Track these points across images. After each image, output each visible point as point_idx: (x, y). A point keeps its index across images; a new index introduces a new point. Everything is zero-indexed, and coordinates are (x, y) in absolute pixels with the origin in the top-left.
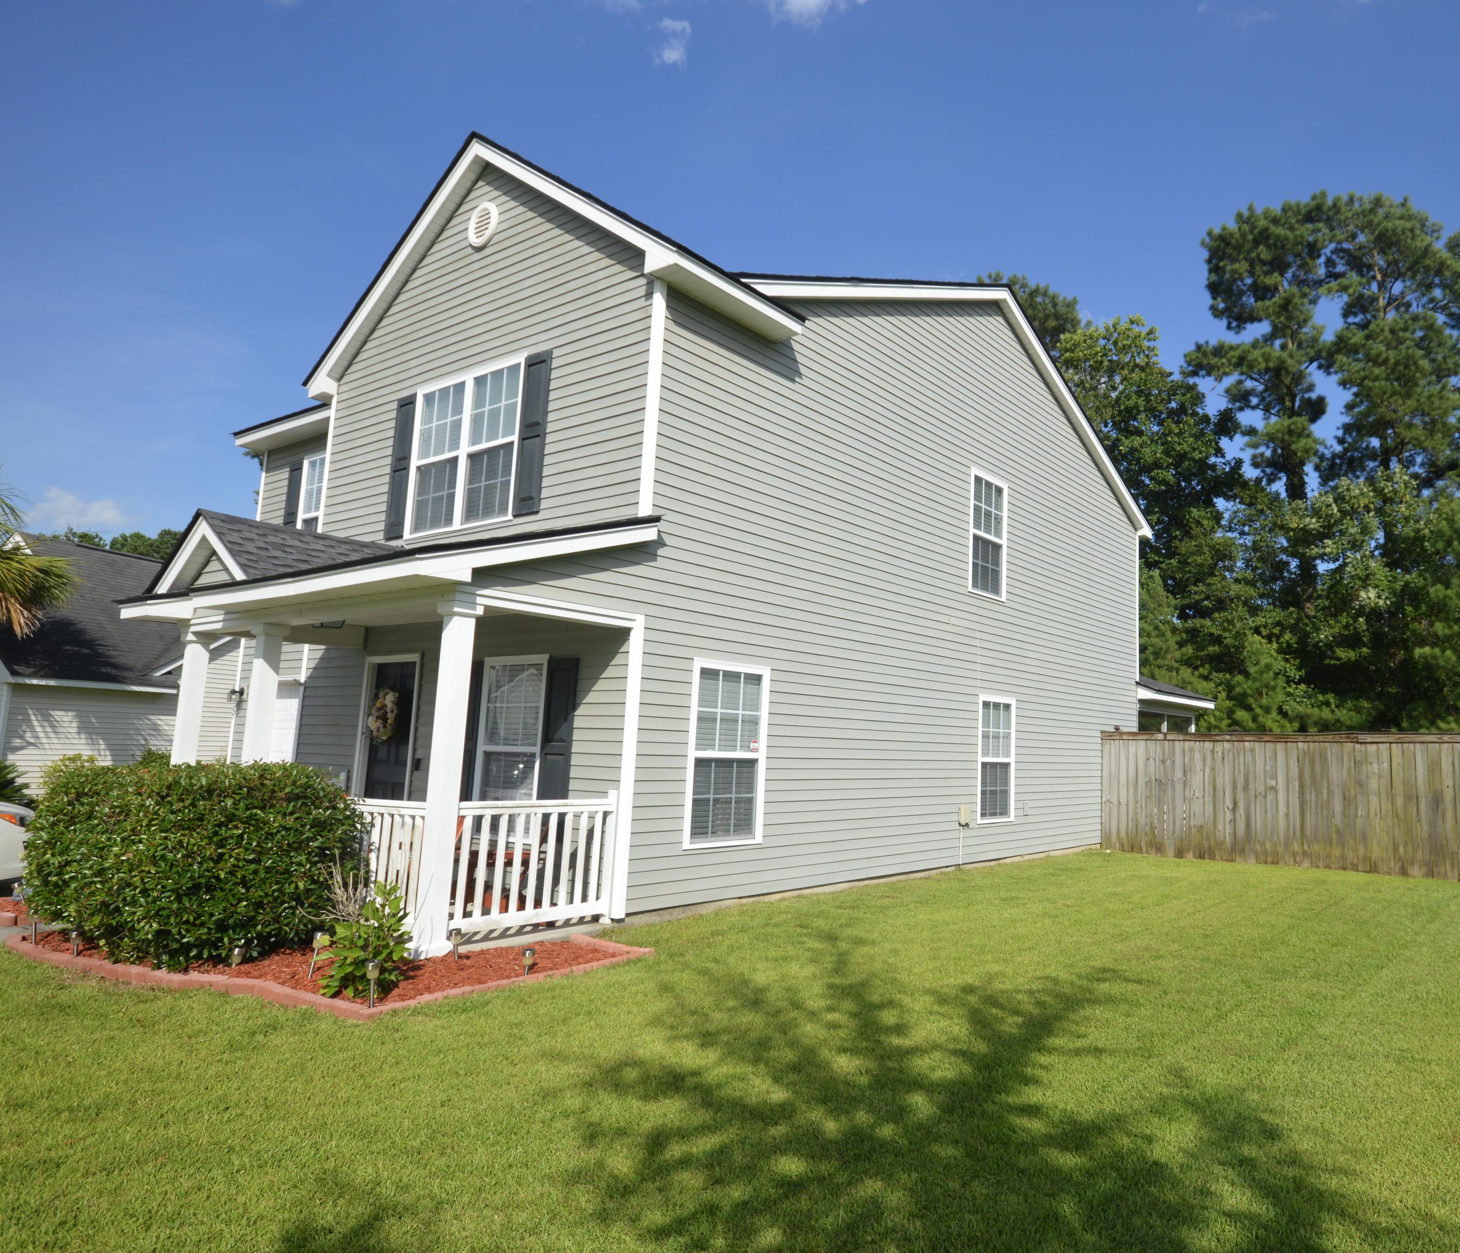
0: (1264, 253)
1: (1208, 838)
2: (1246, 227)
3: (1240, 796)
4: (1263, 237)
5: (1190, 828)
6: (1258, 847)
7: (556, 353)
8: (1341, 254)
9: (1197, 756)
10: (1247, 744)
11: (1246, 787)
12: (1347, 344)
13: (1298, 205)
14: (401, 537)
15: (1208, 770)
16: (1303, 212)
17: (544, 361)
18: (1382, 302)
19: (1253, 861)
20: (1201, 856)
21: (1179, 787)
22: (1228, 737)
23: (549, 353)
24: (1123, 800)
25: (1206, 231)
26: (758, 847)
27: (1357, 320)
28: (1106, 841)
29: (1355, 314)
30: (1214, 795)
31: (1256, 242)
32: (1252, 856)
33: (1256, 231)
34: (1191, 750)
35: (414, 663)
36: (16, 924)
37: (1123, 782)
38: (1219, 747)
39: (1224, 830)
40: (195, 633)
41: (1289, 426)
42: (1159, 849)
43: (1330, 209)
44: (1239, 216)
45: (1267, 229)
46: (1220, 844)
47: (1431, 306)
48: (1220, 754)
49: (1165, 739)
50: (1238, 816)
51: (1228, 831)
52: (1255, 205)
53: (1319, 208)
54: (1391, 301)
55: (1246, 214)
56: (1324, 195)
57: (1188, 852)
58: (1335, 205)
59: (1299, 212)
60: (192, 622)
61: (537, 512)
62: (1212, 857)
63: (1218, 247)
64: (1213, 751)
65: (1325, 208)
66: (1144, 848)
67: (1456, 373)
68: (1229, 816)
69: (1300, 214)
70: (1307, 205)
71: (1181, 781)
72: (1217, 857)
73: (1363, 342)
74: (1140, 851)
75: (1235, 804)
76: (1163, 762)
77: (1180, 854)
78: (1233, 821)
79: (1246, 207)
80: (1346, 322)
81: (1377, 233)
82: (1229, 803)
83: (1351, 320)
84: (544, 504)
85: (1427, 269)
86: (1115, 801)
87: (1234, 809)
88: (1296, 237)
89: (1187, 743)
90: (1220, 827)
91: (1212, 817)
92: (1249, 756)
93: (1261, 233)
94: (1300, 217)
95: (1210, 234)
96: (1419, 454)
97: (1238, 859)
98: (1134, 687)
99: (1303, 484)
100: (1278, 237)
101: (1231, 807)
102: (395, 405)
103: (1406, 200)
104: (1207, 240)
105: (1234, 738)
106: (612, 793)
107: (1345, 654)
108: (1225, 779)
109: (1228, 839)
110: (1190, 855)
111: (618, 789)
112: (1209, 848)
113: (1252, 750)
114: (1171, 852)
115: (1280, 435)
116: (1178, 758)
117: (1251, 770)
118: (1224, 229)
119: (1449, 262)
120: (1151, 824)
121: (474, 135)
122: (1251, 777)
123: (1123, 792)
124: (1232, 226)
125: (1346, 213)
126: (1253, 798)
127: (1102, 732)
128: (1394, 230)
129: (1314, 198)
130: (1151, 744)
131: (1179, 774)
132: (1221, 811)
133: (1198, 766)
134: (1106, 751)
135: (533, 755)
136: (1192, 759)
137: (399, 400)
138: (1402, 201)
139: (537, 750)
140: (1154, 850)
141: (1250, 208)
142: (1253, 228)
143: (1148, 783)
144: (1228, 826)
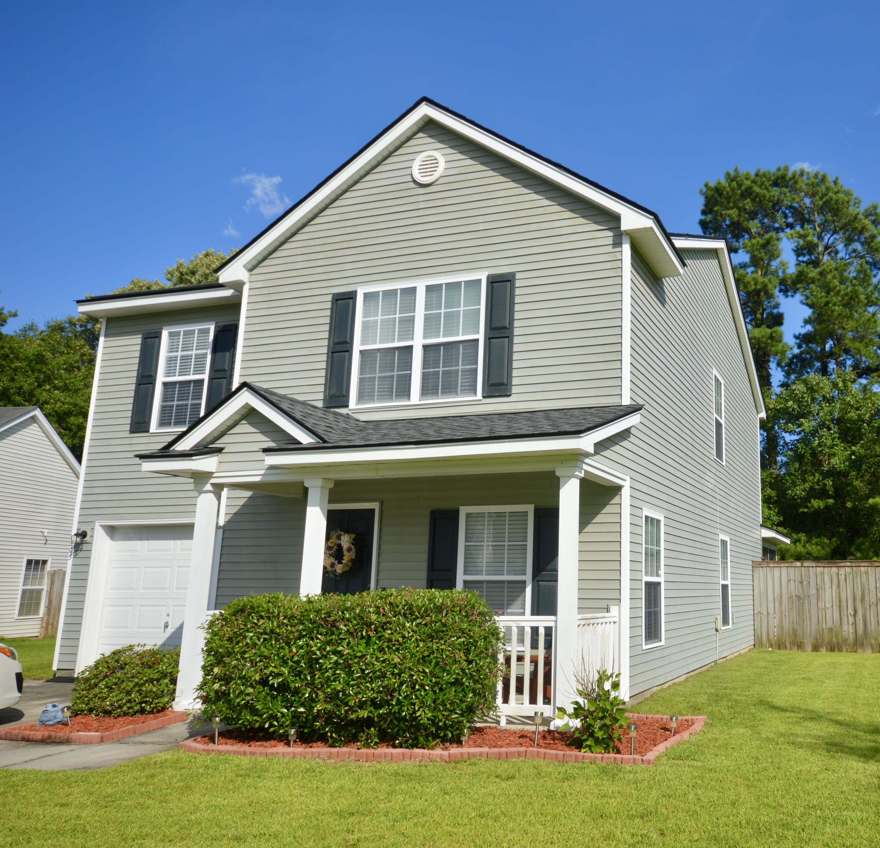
0: (748, 204)
1: (837, 637)
2: (734, 184)
3: (859, 606)
4: (748, 193)
5: (823, 630)
6: (873, 641)
7: (518, 276)
8: (792, 211)
9: (827, 578)
10: (862, 568)
11: (863, 599)
12: (806, 277)
13: (769, 173)
14: (347, 406)
15: (834, 587)
16: (772, 178)
17: (510, 281)
18: (821, 249)
19: (870, 651)
20: (832, 650)
21: (813, 601)
22: (849, 564)
23: (513, 275)
24: (771, 611)
25: (704, 183)
26: (662, 648)
27: (805, 259)
28: (758, 643)
29: (804, 255)
30: (840, 606)
31: (743, 196)
32: (869, 648)
33: (743, 188)
34: (823, 573)
35: (373, 510)
36: (102, 741)
37: (771, 598)
38: (842, 571)
39: (848, 630)
40: (213, 485)
41: (771, 333)
42: (800, 646)
43: (790, 179)
44: (728, 175)
45: (751, 188)
46: (845, 641)
47: (854, 255)
48: (843, 576)
49: (802, 566)
50: (857, 620)
51: (851, 631)
52: (739, 169)
53: (783, 177)
54: (827, 247)
55: (732, 173)
56: (786, 169)
57: (822, 647)
58: (794, 177)
59: (769, 180)
60: (215, 475)
61: (510, 395)
62: (840, 650)
63: (713, 196)
64: (838, 574)
65: (787, 178)
66: (788, 646)
67: (876, 304)
68: (851, 620)
69: (770, 180)
70: (774, 175)
71: (816, 596)
72: (844, 650)
73: (819, 277)
74: (786, 647)
75: (855, 611)
76: (801, 582)
77: (816, 648)
78: (855, 624)
79: (733, 168)
80: (797, 260)
81: (824, 199)
82: (851, 611)
83: (801, 258)
84: (514, 390)
85: (855, 229)
86: (765, 613)
87: (855, 615)
88: (770, 196)
89: (818, 569)
90: (845, 628)
91: (839, 621)
92: (864, 577)
93: (746, 189)
94: (771, 182)
95: (706, 185)
96: (849, 359)
97: (859, 650)
98: (759, 528)
99: (769, 375)
100: (757, 195)
101: (852, 613)
102: (330, 298)
103: (837, 179)
104: (704, 189)
105: (854, 565)
106: (614, 610)
107: (817, 504)
108: (847, 593)
109: (851, 637)
110: (823, 650)
111: (619, 605)
112: (838, 643)
113: (867, 573)
114: (809, 648)
115: (764, 340)
116: (812, 580)
117: (866, 587)
118: (719, 183)
119: (868, 227)
120: (793, 628)
121: (425, 99)
122: (866, 592)
123: (771, 606)
124: (724, 182)
125: (801, 184)
126: (868, 607)
127: (753, 562)
128: (837, 201)
129: (779, 170)
130: (791, 570)
131: (813, 591)
132: (846, 617)
133: (828, 585)
134: (756, 576)
135: (524, 582)
136: (823, 580)
137: (334, 294)
138: (834, 179)
139: (528, 577)
140: (796, 647)
141: (736, 170)
142: (740, 186)
143: (790, 598)
144: (850, 627)
